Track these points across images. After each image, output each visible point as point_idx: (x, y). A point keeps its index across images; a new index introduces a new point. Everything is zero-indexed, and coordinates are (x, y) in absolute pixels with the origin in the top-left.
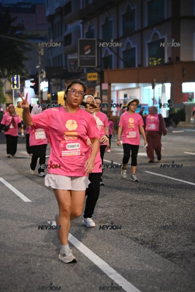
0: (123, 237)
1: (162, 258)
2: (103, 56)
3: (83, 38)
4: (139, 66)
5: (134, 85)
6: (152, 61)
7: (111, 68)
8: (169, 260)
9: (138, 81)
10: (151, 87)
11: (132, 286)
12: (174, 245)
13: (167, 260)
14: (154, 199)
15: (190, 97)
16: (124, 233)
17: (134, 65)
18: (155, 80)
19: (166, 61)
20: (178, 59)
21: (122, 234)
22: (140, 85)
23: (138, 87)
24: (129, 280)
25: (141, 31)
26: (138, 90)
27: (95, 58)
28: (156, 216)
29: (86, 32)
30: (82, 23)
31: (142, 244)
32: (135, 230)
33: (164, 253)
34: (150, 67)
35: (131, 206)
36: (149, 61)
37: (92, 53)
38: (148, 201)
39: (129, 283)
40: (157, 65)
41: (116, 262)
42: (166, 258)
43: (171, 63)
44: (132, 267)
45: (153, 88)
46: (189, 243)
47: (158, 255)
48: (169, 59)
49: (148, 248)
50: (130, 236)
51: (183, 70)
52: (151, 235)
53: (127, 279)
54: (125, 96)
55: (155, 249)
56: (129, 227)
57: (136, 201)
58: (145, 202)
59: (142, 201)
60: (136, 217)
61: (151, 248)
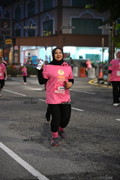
0: (24, 137)
1: (45, 148)
2: (15, 29)
3: (3, 17)
4: (37, 36)
5: (34, 48)
6: (46, 33)
7: (20, 36)
8: (50, 149)
9: (36, 45)
10: (44, 49)
11: (27, 164)
13: (48, 149)
15: (68, 55)
16: (24, 135)
17: (34, 35)
18: (47, 45)
19: (54, 33)
20: (61, 32)
21: (23, 135)
22: (38, 47)
23: (37, 49)
24: (25, 160)
25: (39, 14)
26: (37, 51)
27: (10, 30)
29: (5, 14)
30: (3, 8)
32: (31, 133)
33: (47, 145)
34: (44, 37)
35: (30, 119)
36: (44, 33)
37: (9, 27)
38: (40, 116)
39: (26, 162)
40: (49, 35)
41: (18, 151)
43: (56, 35)
44: (27, 153)
45: (46, 49)
47: (43, 147)
48: (56, 32)
51: (64, 39)
52: (40, 136)
53: (24, 160)
54: (29, 54)
55: (42, 143)
56: (27, 131)
57: (33, 116)
58: (38, 117)
59: (36, 117)
60: (32, 125)
61: (39, 143)
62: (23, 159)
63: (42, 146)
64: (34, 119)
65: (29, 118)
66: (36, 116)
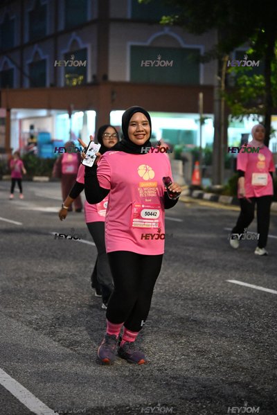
0: (12, 320)
1: (62, 347)
2: (0, 70)
4: (51, 85)
5: (43, 113)
6: (70, 79)
7: (11, 86)
8: (71, 349)
9: (49, 107)
10: (67, 115)
11: (18, 383)
12: (79, 330)
13: (68, 350)
14: (59, 271)
16: (13, 316)
17: (44, 85)
18: (72, 106)
19: (89, 79)
20: (105, 77)
21: (11, 317)
22: (53, 112)
23: (50, 116)
24: (13, 376)
25: (56, 36)
26: (49, 120)
28: (61, 292)
31: (37, 330)
32: (29, 311)
33: (65, 340)
34: (67, 87)
35: (28, 279)
36: (66, 79)
38: (52, 273)
39: (14, 380)
40: (77, 85)
42: (68, 347)
43: (95, 83)
44: (19, 359)
45: (70, 117)
46: (100, 328)
47: (57, 343)
48: (94, 77)
49: (45, 334)
50: (21, 319)
51: (113, 93)
52: (50, 318)
53: (11, 375)
54: (32, 127)
55: (54, 336)
56: (21, 308)
57: (35, 272)
58: (48, 274)
59: (43, 273)
60: (32, 294)
61: (48, 334)
62: (8, 372)
63: (54, 343)
64: (38, 279)
65: (26, 276)
66: (44, 271)
